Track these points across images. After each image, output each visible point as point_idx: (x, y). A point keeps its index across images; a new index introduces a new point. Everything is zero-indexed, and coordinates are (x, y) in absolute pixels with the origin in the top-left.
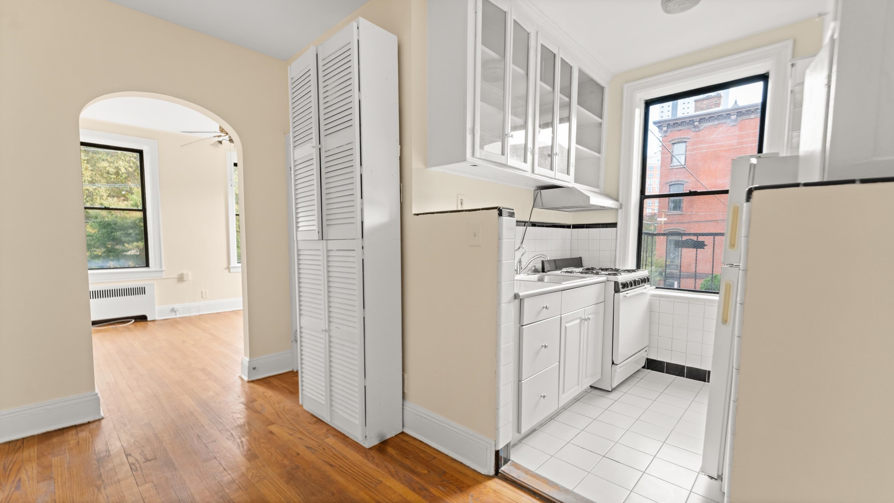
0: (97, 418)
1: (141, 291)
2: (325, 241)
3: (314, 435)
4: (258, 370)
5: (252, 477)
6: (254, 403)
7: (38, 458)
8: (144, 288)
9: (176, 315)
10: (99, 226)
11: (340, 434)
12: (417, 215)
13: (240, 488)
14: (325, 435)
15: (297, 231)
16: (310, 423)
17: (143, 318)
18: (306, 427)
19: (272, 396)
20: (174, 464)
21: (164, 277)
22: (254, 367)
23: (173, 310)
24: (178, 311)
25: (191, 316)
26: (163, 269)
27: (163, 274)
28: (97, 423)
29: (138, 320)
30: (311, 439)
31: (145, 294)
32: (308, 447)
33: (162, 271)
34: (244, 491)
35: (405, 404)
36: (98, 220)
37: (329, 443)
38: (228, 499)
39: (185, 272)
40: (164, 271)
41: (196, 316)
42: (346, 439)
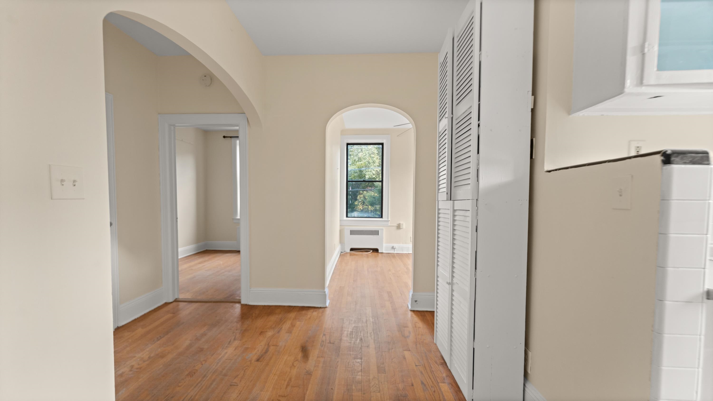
0: (324, 306)
1: (376, 233)
2: (452, 201)
3: (433, 374)
4: (417, 304)
5: (373, 386)
6: (405, 328)
7: (293, 319)
8: (378, 231)
9: (394, 251)
10: (378, 192)
11: (456, 385)
12: (550, 171)
13: (362, 390)
14: (443, 379)
15: (438, 193)
16: (436, 363)
17: (376, 250)
18: (431, 365)
19: (420, 328)
20: (339, 352)
21: (389, 225)
22: (416, 300)
23: (393, 248)
24: (396, 248)
25: (403, 253)
26: (389, 219)
27: (389, 223)
28: (323, 309)
29: (375, 251)
30: (429, 376)
31: (378, 235)
32: (422, 383)
33: (388, 221)
34: (362, 394)
35: (526, 385)
36: (378, 188)
37: (442, 389)
38: (351, 394)
39: (401, 223)
40: (389, 221)
41: (406, 253)
42: (458, 392)
